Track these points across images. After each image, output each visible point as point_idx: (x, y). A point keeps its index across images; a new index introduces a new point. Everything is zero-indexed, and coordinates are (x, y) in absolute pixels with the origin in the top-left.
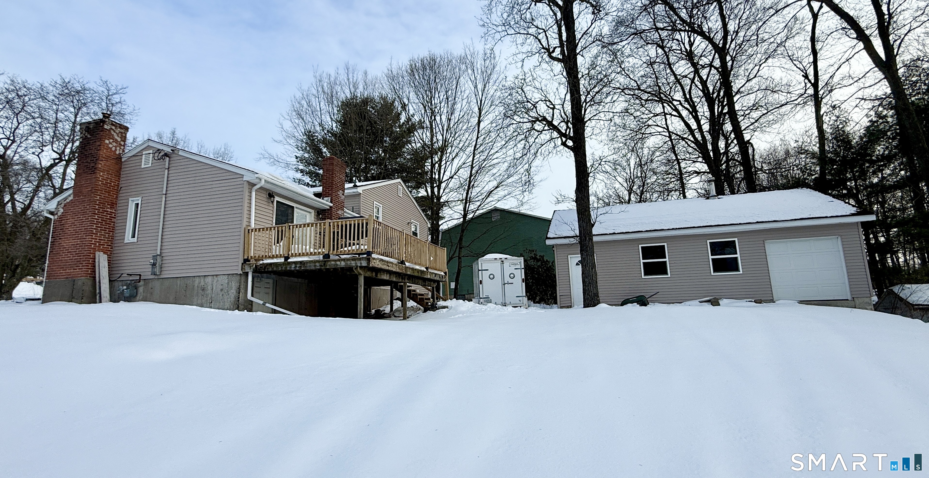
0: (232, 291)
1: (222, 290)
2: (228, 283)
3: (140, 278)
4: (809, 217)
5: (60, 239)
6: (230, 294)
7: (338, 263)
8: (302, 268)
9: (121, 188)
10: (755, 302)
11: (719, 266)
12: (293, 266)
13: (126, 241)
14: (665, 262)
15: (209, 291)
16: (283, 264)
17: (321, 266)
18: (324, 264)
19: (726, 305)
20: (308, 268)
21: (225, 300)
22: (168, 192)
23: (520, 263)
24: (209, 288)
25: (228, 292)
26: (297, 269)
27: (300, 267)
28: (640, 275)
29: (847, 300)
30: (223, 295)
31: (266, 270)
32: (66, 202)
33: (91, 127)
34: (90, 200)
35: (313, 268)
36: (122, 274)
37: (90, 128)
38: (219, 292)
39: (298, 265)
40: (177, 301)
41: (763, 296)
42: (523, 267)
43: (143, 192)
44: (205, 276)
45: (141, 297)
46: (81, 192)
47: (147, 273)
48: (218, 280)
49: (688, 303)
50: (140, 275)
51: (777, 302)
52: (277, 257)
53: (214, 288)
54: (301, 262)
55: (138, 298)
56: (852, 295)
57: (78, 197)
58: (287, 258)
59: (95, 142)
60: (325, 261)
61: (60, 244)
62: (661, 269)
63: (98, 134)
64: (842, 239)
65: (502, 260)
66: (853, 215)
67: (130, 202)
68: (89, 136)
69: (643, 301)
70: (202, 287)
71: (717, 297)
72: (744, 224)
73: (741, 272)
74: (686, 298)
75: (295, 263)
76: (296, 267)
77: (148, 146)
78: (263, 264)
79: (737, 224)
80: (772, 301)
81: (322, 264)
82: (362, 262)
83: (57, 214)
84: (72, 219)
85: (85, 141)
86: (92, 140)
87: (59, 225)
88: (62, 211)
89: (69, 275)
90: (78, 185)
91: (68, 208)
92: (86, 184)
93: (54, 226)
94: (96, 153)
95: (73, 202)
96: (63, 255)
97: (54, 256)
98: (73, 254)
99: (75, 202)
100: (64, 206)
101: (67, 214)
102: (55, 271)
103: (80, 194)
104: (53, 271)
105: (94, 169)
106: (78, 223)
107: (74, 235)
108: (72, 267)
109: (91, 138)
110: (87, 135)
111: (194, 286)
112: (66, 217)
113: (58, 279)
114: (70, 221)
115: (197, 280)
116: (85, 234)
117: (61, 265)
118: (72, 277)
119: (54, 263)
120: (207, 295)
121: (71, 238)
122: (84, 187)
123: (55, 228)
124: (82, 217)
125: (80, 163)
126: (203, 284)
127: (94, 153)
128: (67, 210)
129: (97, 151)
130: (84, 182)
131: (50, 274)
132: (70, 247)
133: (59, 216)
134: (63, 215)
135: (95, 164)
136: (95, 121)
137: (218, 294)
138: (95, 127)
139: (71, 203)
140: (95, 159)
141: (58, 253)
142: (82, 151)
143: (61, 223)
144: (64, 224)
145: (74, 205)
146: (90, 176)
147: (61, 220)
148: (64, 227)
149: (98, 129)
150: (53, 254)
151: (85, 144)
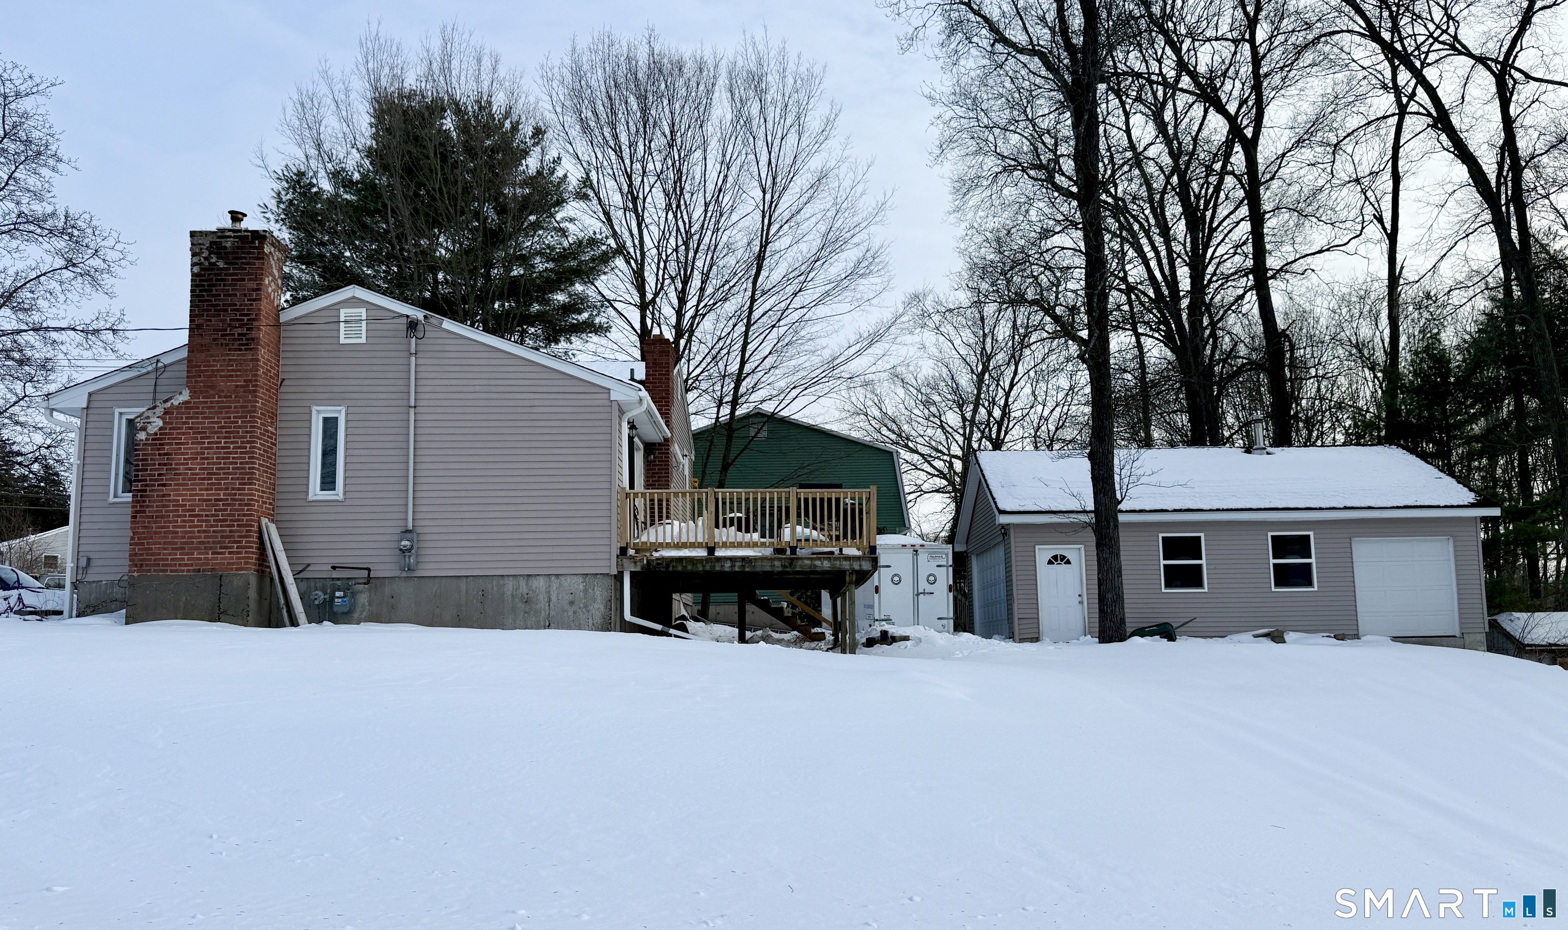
0: (596, 606)
1: (572, 603)
2: (585, 591)
3: (369, 574)
4: (1416, 504)
5: (164, 485)
7: (818, 563)
8: (747, 569)
9: (284, 380)
10: (1335, 637)
11: (1285, 576)
12: (727, 564)
13: (311, 497)
14: (1200, 566)
15: (542, 605)
16: (706, 560)
17: (784, 566)
18: (791, 564)
19: (1295, 642)
20: (758, 569)
22: (420, 403)
23: (947, 555)
24: (542, 598)
25: (586, 606)
26: (737, 569)
27: (742, 566)
28: (1158, 586)
29: (1454, 636)
30: (575, 612)
31: (671, 569)
32: (168, 405)
33: (229, 245)
34: (242, 407)
35: (768, 569)
36: (309, 565)
37: (225, 248)
38: (567, 606)
39: (737, 564)
40: (460, 621)
41: (1347, 627)
42: (951, 563)
43: (347, 396)
44: (529, 575)
45: (365, 614)
46: (213, 387)
47: (385, 567)
48: (561, 585)
49: (1236, 637)
50: (369, 570)
51: (1363, 639)
52: (693, 546)
53: (554, 598)
54: (743, 559)
55: (356, 615)
56: (1461, 628)
57: (203, 398)
58: (711, 550)
59: (244, 280)
60: (793, 559)
61: (163, 496)
62: (1192, 577)
63: (248, 264)
64: (1455, 542)
65: (916, 548)
66: (1472, 505)
67: (314, 413)
68: (221, 264)
69: (1168, 633)
70: (523, 598)
71: (1280, 629)
72: (1327, 509)
73: (1316, 589)
74: (1230, 629)
75: (732, 559)
76: (733, 566)
77: (354, 297)
78: (663, 558)
79: (1316, 509)
80: (1357, 636)
81: (787, 564)
82: (863, 563)
83: (144, 429)
84: (192, 444)
85: (209, 275)
86: (232, 275)
87: (155, 455)
88: (160, 423)
89: (202, 565)
90: (202, 371)
91: (177, 418)
92: (228, 371)
93: (139, 455)
94: (246, 305)
95: (191, 408)
96: (177, 522)
97: (149, 522)
98: (206, 521)
99: (198, 408)
100: (165, 413)
101: (175, 431)
102: (159, 554)
103: (212, 392)
104: (153, 554)
105: (248, 339)
106: (215, 453)
107: (204, 479)
108: (211, 548)
109: (228, 269)
110: (213, 260)
111: (504, 593)
112: (174, 439)
113: (172, 571)
114: (190, 448)
115: (510, 584)
116: (238, 479)
117: (176, 543)
118: (212, 570)
119: (151, 538)
120: (537, 612)
121: (197, 484)
122: (221, 376)
123: (142, 460)
124: (225, 443)
125: (201, 321)
126: (525, 591)
127: (241, 305)
128: (176, 423)
129: (248, 300)
130: (221, 366)
131: (145, 560)
132: (198, 506)
133: (151, 435)
134: (166, 434)
135: (248, 329)
136: (239, 234)
137: (563, 611)
138: (238, 248)
139: (186, 408)
140: (246, 318)
141: (162, 517)
142: (203, 296)
143: (159, 449)
144: (170, 454)
145: (197, 413)
146: (238, 355)
147: (160, 444)
148: (173, 459)
149: (249, 253)
150: (148, 517)
151: (211, 280)
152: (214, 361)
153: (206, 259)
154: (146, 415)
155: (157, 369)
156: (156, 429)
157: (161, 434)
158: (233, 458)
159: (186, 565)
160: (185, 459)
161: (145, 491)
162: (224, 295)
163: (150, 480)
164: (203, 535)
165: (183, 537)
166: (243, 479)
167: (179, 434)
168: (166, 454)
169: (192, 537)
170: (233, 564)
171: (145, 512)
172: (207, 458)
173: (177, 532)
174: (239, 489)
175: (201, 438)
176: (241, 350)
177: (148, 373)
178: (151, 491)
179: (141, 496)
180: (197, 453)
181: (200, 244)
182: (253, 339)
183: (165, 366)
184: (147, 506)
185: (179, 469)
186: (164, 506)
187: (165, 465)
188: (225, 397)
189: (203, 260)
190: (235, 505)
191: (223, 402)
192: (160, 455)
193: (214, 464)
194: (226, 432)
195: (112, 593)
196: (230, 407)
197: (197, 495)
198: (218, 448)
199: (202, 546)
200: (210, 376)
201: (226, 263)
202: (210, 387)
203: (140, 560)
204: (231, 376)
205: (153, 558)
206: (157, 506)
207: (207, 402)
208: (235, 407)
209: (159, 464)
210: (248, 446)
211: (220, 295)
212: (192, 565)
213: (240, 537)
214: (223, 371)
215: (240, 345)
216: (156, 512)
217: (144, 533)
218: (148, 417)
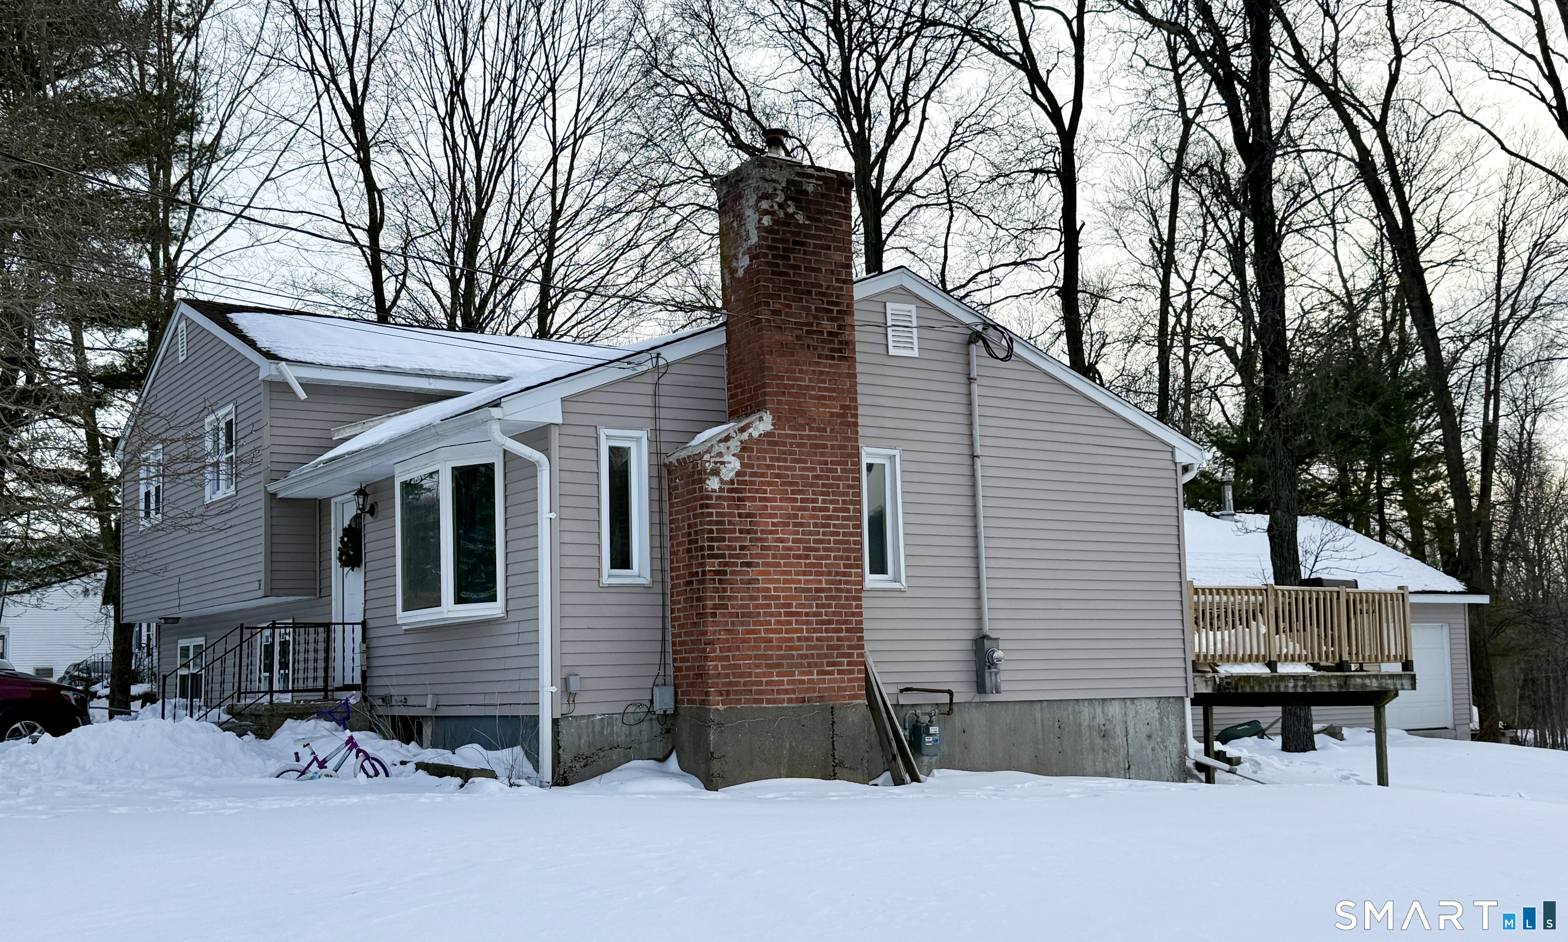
0: (1173, 739)
1: (1149, 737)
2: (1161, 720)
3: (951, 699)
5: (749, 565)
6: (1170, 747)
7: (1367, 681)
12: (1291, 685)
13: (867, 584)
15: (1120, 741)
16: (1268, 677)
17: (1340, 686)
20: (1318, 690)
21: (1162, 763)
22: (984, 451)
24: (1119, 730)
25: (1163, 741)
26: (1300, 690)
27: (1304, 686)
29: (1447, 728)
30: (1153, 750)
32: (746, 436)
33: (810, 189)
34: (840, 447)
35: (1326, 689)
37: (806, 192)
38: (1145, 741)
39: (1300, 683)
43: (899, 433)
44: (1104, 700)
46: (802, 412)
47: (957, 688)
48: (1137, 712)
50: (950, 693)
52: (1249, 659)
53: (1131, 732)
54: (1300, 676)
57: (791, 428)
58: (1272, 666)
61: (750, 582)
68: (801, 219)
70: (1100, 730)
75: (1291, 677)
76: (1295, 686)
83: (716, 472)
84: (781, 500)
85: (784, 232)
86: (815, 237)
87: (733, 515)
88: (736, 464)
89: (807, 690)
90: (785, 387)
91: (758, 458)
92: (820, 389)
93: (710, 514)
94: (835, 288)
95: (775, 444)
96: (769, 623)
97: (733, 623)
98: (807, 623)
99: (785, 444)
100: (743, 449)
101: (758, 479)
102: (750, 675)
103: (801, 421)
104: (741, 675)
105: (841, 343)
106: (813, 517)
107: (799, 557)
108: (816, 665)
109: (809, 227)
110: (791, 210)
111: (1080, 725)
112: (757, 491)
113: (768, 701)
114: (779, 507)
115: (1086, 711)
116: (842, 558)
117: (770, 657)
118: (821, 698)
119: (738, 648)
120: (1116, 750)
121: (792, 565)
122: (813, 397)
123: (718, 523)
124: (824, 501)
125: (777, 306)
126: (1102, 721)
127: (828, 287)
128: (759, 466)
129: (837, 280)
130: (810, 380)
131: (731, 684)
132: (794, 598)
133: (726, 483)
134: (744, 483)
135: (840, 327)
136: (822, 174)
137: (1142, 748)
138: (823, 196)
139: (770, 443)
140: (835, 309)
141: (750, 615)
142: (778, 265)
143: (738, 507)
144: (754, 516)
145: (784, 453)
146: (831, 366)
147: (739, 499)
148: (757, 524)
149: (835, 206)
150: (731, 615)
151: (787, 241)
152: (801, 371)
153: (781, 206)
154: (716, 449)
155: (657, 367)
156: (732, 474)
157: (739, 483)
158: (835, 526)
159: (786, 692)
160: (774, 524)
161: (725, 573)
162: (806, 268)
163: (731, 556)
164: (804, 644)
165: (780, 648)
166: (848, 558)
167: (762, 483)
168: (748, 515)
169: (791, 648)
170: (845, 689)
171: (725, 607)
172: (801, 525)
173: (770, 640)
174: (845, 574)
175: (793, 492)
176: (833, 358)
177: (645, 372)
178: (733, 573)
179: (720, 581)
180: (789, 516)
181: (774, 181)
182: (847, 343)
183: (668, 364)
184: (730, 598)
185: (766, 540)
186: (752, 598)
187: (748, 532)
188: (818, 430)
189: (776, 207)
190: (840, 598)
191: (815, 437)
192: (740, 515)
193: (810, 533)
194: (824, 485)
195: (612, 734)
196: (825, 446)
197: (793, 581)
198: (814, 509)
199: (805, 662)
200: (796, 396)
201: (809, 218)
202: (797, 412)
203: (725, 684)
204: (824, 398)
205: (742, 680)
206: (742, 598)
207: (794, 436)
208: (833, 447)
209: (741, 531)
210: (851, 507)
211: (799, 268)
212: (793, 691)
213: (850, 647)
214: (813, 389)
215: (832, 350)
216: (741, 607)
217: (727, 640)
218: (720, 454)
